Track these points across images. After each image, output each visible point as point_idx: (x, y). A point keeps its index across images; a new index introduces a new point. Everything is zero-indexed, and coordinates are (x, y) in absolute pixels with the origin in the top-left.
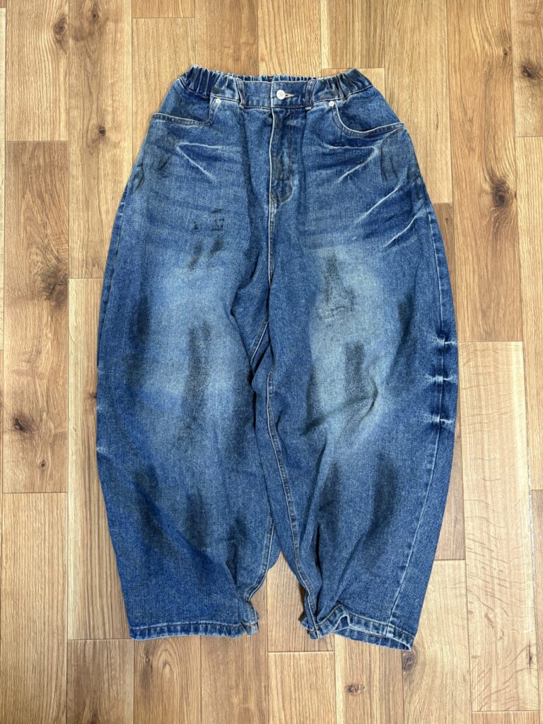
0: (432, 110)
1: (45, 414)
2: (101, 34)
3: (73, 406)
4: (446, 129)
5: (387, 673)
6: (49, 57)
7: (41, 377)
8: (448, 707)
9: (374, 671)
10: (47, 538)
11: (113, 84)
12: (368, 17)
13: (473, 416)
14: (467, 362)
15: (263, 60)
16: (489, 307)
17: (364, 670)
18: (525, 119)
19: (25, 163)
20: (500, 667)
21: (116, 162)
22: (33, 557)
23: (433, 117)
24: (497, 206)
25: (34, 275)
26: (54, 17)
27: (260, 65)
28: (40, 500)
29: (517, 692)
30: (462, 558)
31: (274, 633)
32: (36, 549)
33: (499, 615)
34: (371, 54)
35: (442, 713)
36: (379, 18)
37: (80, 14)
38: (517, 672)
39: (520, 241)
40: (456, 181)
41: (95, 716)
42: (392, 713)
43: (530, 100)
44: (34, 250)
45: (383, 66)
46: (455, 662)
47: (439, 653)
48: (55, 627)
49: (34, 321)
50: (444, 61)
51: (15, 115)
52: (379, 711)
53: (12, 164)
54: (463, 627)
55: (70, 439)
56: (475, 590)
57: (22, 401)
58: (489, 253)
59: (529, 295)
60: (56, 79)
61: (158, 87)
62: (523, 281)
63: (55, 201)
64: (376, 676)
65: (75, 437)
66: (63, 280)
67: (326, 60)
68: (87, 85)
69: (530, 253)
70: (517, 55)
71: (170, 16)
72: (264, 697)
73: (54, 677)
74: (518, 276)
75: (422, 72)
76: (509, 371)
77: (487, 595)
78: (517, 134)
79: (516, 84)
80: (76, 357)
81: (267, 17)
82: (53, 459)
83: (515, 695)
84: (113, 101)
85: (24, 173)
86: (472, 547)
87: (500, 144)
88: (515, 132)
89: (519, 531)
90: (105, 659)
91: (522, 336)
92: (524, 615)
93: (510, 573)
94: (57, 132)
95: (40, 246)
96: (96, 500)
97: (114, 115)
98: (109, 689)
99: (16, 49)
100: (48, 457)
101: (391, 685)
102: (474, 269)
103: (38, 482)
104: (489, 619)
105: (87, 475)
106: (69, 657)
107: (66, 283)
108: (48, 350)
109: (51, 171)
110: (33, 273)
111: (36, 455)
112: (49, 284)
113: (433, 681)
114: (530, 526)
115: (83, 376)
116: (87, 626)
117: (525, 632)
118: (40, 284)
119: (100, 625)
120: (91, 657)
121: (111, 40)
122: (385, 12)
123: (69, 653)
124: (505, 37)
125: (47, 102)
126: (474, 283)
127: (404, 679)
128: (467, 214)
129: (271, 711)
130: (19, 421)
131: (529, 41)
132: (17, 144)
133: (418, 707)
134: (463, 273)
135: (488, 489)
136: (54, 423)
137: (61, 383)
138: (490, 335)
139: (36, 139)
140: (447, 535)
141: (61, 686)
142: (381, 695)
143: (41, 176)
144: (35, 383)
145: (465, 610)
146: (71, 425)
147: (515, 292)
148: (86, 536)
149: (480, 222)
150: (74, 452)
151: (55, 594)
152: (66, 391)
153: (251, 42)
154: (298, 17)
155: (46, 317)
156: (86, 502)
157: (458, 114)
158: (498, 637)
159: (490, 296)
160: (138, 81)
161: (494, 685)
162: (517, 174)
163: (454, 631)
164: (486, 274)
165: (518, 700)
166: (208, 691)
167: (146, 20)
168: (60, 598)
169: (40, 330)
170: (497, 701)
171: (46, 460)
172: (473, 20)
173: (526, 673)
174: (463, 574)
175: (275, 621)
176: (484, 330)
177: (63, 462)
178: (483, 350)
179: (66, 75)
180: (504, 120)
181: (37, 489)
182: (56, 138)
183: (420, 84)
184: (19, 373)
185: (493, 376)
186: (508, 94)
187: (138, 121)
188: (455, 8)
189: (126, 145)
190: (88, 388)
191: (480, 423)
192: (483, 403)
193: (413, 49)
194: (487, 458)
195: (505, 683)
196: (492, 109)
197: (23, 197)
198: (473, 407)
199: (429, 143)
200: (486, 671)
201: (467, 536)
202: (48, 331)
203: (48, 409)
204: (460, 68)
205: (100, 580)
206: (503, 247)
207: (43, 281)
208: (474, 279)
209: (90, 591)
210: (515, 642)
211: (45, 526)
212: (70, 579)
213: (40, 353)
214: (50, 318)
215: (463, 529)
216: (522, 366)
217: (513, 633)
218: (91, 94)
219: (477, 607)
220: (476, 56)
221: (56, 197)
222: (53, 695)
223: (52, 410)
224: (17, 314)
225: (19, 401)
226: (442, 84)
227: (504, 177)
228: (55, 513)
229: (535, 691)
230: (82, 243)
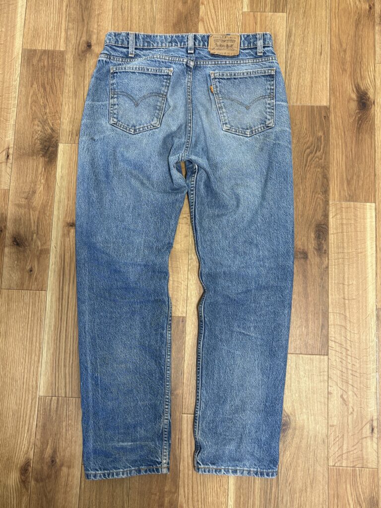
0: (318, 42)
1: (35, 235)
3: (55, 231)
4: (327, 56)
7: (34, 209)
8: (311, 461)
10: (30, 322)
11: (99, 15)
13: (338, 253)
14: (336, 215)
15: (203, 4)
16: (352, 178)
19: (35, 64)
20: (350, 434)
22: (19, 335)
23: (318, 47)
24: (360, 110)
25: (35, 140)
27: (201, 7)
28: (27, 295)
29: (362, 454)
30: (326, 354)
31: (187, 400)
32: (21, 329)
33: (351, 396)
34: (277, 4)
35: (306, 465)
38: (362, 439)
39: (376, 134)
40: (333, 91)
41: (55, 452)
44: (36, 122)
45: (285, 11)
46: (317, 428)
47: (306, 421)
48: (31, 386)
49: (33, 170)
50: (328, 11)
51: (30, 32)
53: (25, 64)
54: (325, 404)
55: (51, 254)
56: (335, 378)
57: (20, 225)
58: (354, 142)
60: (60, 9)
61: (129, 18)
62: (377, 161)
63: (53, 91)
65: (55, 252)
66: (55, 144)
67: (246, 6)
68: (81, 14)
70: (378, 9)
72: (177, 446)
73: (27, 422)
74: (374, 158)
75: (312, 17)
76: (365, 223)
77: (342, 381)
78: (377, 62)
79: (377, 28)
80: (60, 197)
82: (38, 267)
83: (361, 456)
84: (99, 26)
85: (33, 71)
86: (333, 346)
87: (364, 67)
88: (375, 60)
89: (368, 337)
90: (65, 411)
91: (375, 199)
92: (369, 398)
93: (360, 367)
94: (58, 44)
95: (41, 120)
96: (67, 297)
97: (98, 35)
98: (66, 433)
100: (34, 266)
102: (342, 151)
103: (26, 283)
104: (344, 399)
106: (39, 409)
107: (57, 146)
108: (41, 191)
109: (52, 70)
110: (34, 138)
111: (26, 265)
112: (45, 146)
113: (301, 441)
114: (375, 333)
115: (64, 210)
116: (53, 386)
117: (370, 410)
118: (38, 146)
119: (63, 387)
120: (55, 409)
123: (39, 406)
125: (53, 24)
126: (342, 161)
128: (339, 114)
130: (17, 239)
132: (30, 51)
133: (289, 460)
134: (335, 154)
135: (347, 305)
136: (41, 242)
138: (352, 197)
139: (43, 48)
141: (32, 428)
143: (45, 73)
144: (29, 213)
145: (326, 390)
146: (53, 244)
147: (371, 168)
148: (57, 323)
149: (348, 120)
150: (54, 263)
151: (33, 362)
152: (51, 220)
155: (41, 168)
156: (59, 298)
157: (336, 46)
158: (350, 413)
159: (354, 171)
160: (116, 13)
161: (345, 447)
162: (375, 88)
163: (317, 407)
164: (351, 155)
165: (363, 460)
168: (36, 366)
169: (36, 177)
170: (347, 459)
171: (33, 267)
173: (369, 440)
174: (326, 366)
175: (188, 392)
176: (348, 193)
177: (44, 269)
178: (347, 208)
179: (67, 6)
180: (368, 51)
181: (25, 287)
182: (57, 49)
183: (310, 24)
184: (19, 206)
185: (353, 226)
186: (371, 34)
190: (66, 219)
191: (343, 258)
192: (345, 245)
194: (347, 284)
195: (353, 446)
196: (360, 44)
197: (32, 86)
198: (338, 247)
199: (314, 64)
200: (340, 436)
201: (330, 338)
202: (42, 178)
203: (37, 232)
204: (338, 15)
205: (65, 355)
206: (364, 137)
207: (41, 144)
208: (342, 159)
209: (57, 362)
210: (361, 417)
211: (29, 313)
212: (43, 353)
213: (35, 193)
214: (43, 169)
215: (328, 333)
216: (374, 220)
217: (361, 410)
218: (83, 20)
219: (335, 389)
220: (350, 8)
221: (55, 88)
222: (25, 435)
223: (40, 233)
224: (21, 165)
225: (18, 225)
226: (326, 25)
227: (367, 90)
228: (37, 305)
229: (375, 454)
230: (70, 120)
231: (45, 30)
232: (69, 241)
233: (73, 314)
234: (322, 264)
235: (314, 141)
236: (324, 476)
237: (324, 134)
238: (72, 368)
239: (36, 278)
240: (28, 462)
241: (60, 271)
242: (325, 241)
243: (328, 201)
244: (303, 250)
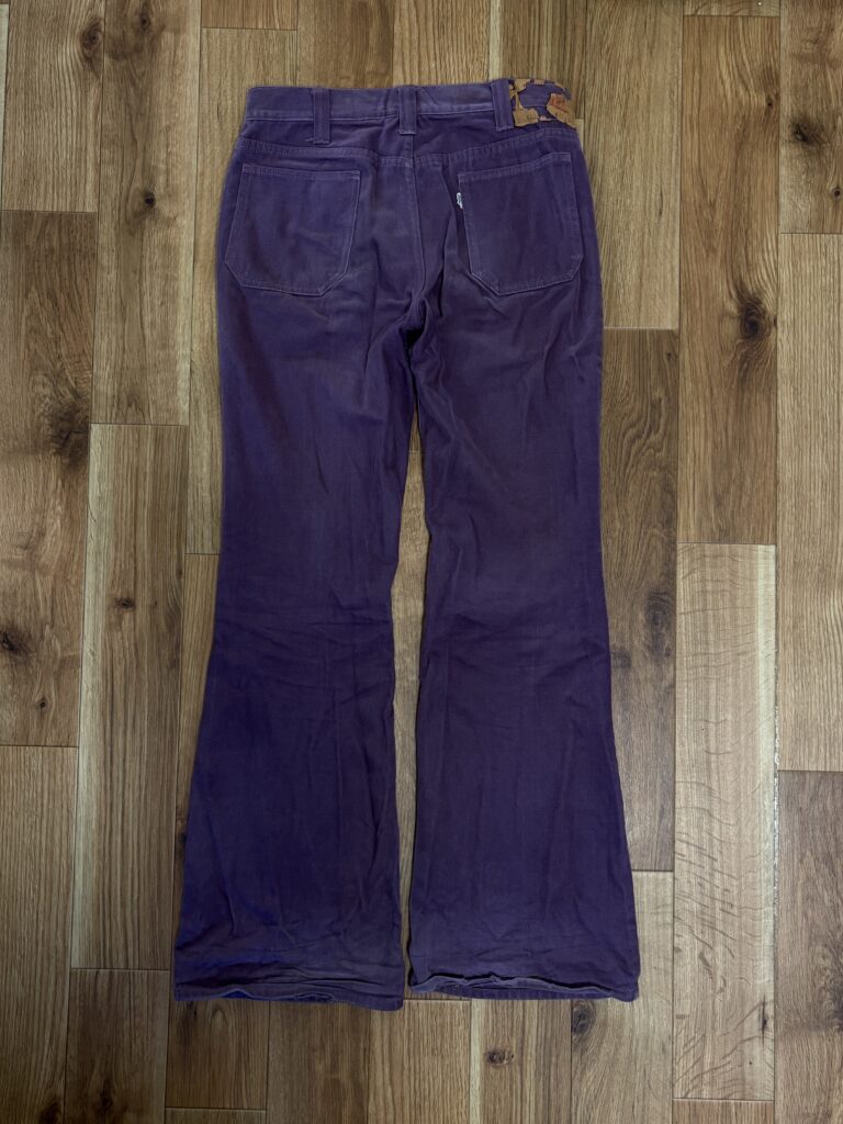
0: (654, 186)
1: (47, 627)
2: (154, 50)
3: (91, 617)
4: (674, 217)
5: (549, 1035)
6: (73, 84)
7: (44, 571)
8: (639, 1089)
9: (529, 1032)
10: (45, 814)
11: (168, 128)
12: (562, 40)
13: (696, 655)
14: (690, 573)
16: (727, 490)
17: (515, 1029)
18: (795, 206)
19: (31, 244)
20: (718, 1033)
21: (169, 249)
22: (23, 842)
23: (655, 196)
24: (746, 338)
25: (39, 417)
26: (82, 22)
28: (36, 758)
29: (743, 1072)
30: (668, 868)
32: (27, 830)
33: (720, 956)
35: (628, 1098)
36: (579, 42)
37: (121, 17)
38: (743, 1041)
39: (779, 393)
40: (686, 296)
41: (108, 1082)
42: (553, 1095)
43: (804, 177)
44: (40, 377)
45: (582, 116)
46: (651, 1023)
48: (52, 948)
49: (36, 486)
51: (18, 170)
52: (533, 1092)
53: (10, 246)
54: (666, 972)
55: (84, 668)
56: (687, 918)
57: (15, 606)
58: (731, 410)
59: (788, 475)
60: (81, 116)
62: (780, 453)
63: (74, 306)
64: (532, 1041)
65: (92, 664)
66: (83, 426)
68: (128, 127)
69: (793, 409)
70: (787, 106)
71: (260, 26)
73: (49, 1022)
74: (774, 444)
75: (641, 128)
76: (753, 589)
77: (703, 925)
78: (781, 229)
79: (783, 151)
80: (98, 543)
81: (407, 34)
82: (58, 695)
83: (739, 1077)
84: (168, 154)
85: (28, 260)
86: (685, 852)
87: (755, 243)
88: (778, 225)
89: (757, 833)
90: (126, 998)
91: (776, 536)
92: (758, 957)
93: (739, 893)
94: (81, 199)
95: (49, 372)
96: (121, 760)
98: (131, 1044)
99: (22, 68)
100: (50, 693)
101: (554, 1053)
102: (706, 432)
103: (34, 731)
104: (705, 961)
105: (108, 724)
106: (73, 995)
107: (86, 431)
108: (56, 531)
109: (69, 259)
110: (37, 414)
111: (32, 690)
112: (62, 431)
113: (616, 1050)
114: (773, 825)
115: (108, 572)
116: (101, 947)
117: (759, 982)
118: (47, 431)
119: (121, 947)
120: (105, 995)
121: (167, 60)
122: (588, 34)
123: (73, 989)
124: (769, 79)
125: (67, 152)
126: (705, 453)
127: (574, 1047)
128: (699, 348)
129: (372, 1086)
130: (9, 637)
131: (807, 86)
132: (20, 214)
133: (592, 1089)
134: (690, 438)
135: (713, 765)
136: (62, 643)
137: (73, 582)
138: (727, 535)
139: (49, 209)
140: (648, 833)
141: (59, 1036)
142: (537, 1069)
143: (54, 265)
144: (34, 579)
145: (670, 946)
146: (87, 647)
147: (768, 468)
148: (103, 815)
149: (720, 362)
150: (90, 687)
151: (54, 899)
152: (81, 593)
153: (383, 71)
154: (455, 35)
155: (54, 481)
156: (105, 763)
157: (694, 195)
158: (718, 989)
159: (730, 475)
160: (207, 124)
161: (708, 1060)
162: (778, 289)
163: (651, 977)
164: (724, 440)
165: (743, 1084)
166: (279, 1052)
167: (223, 30)
168: (61, 907)
169: (45, 500)
171: (46, 695)
172: (722, 50)
173: (757, 1042)
174: (669, 893)
176: (717, 525)
177: (73, 702)
178: (715, 557)
179: (97, 109)
180: (763, 206)
181: (32, 741)
182: (79, 209)
183: (637, 145)
184: (11, 564)
185: (727, 595)
186: (771, 165)
187: (205, 187)
188: (696, 29)
189: (185, 222)
190: (114, 592)
191: (705, 666)
192: (711, 637)
193: (627, 91)
194: (713, 720)
195: (724, 1058)
196: (745, 189)
197: (26, 296)
198: (696, 643)
199: (646, 236)
200: (698, 1037)
201: (677, 836)
202: (57, 502)
203: (53, 620)
204: (698, 124)
205: (121, 881)
206: (753, 399)
207: (51, 426)
208: (706, 448)
209: (107, 896)
210: (743, 997)
211: (42, 797)
212: (77, 877)
213: (44, 535)
214: (60, 483)
215: (673, 826)
216: (772, 581)
217: (740, 984)
218: (135, 141)
219: (688, 943)
220: (724, 105)
221: (77, 298)
222: (46, 1049)
223: (58, 622)
224: (10, 474)
225: (10, 607)
226: (671, 147)
227: (760, 294)
228: (58, 777)
229: (769, 1071)
230: (112, 371)
231: (51, 167)
232: (122, 638)
233: (137, 794)
234: (661, 680)
235: (644, 409)
236: (664, 1118)
237: (667, 394)
238: (138, 908)
239: (54, 720)
240: (56, 1104)
241: (103, 704)
242: (667, 629)
243: (675, 543)
244: (622, 648)
